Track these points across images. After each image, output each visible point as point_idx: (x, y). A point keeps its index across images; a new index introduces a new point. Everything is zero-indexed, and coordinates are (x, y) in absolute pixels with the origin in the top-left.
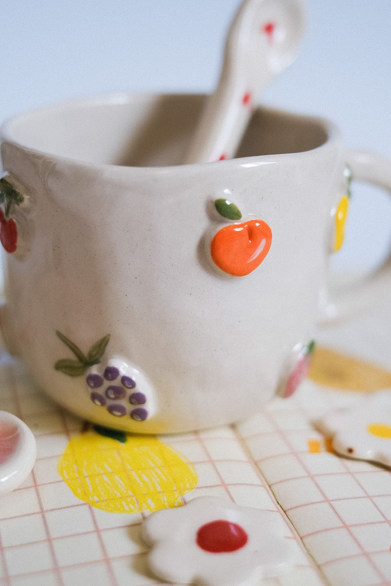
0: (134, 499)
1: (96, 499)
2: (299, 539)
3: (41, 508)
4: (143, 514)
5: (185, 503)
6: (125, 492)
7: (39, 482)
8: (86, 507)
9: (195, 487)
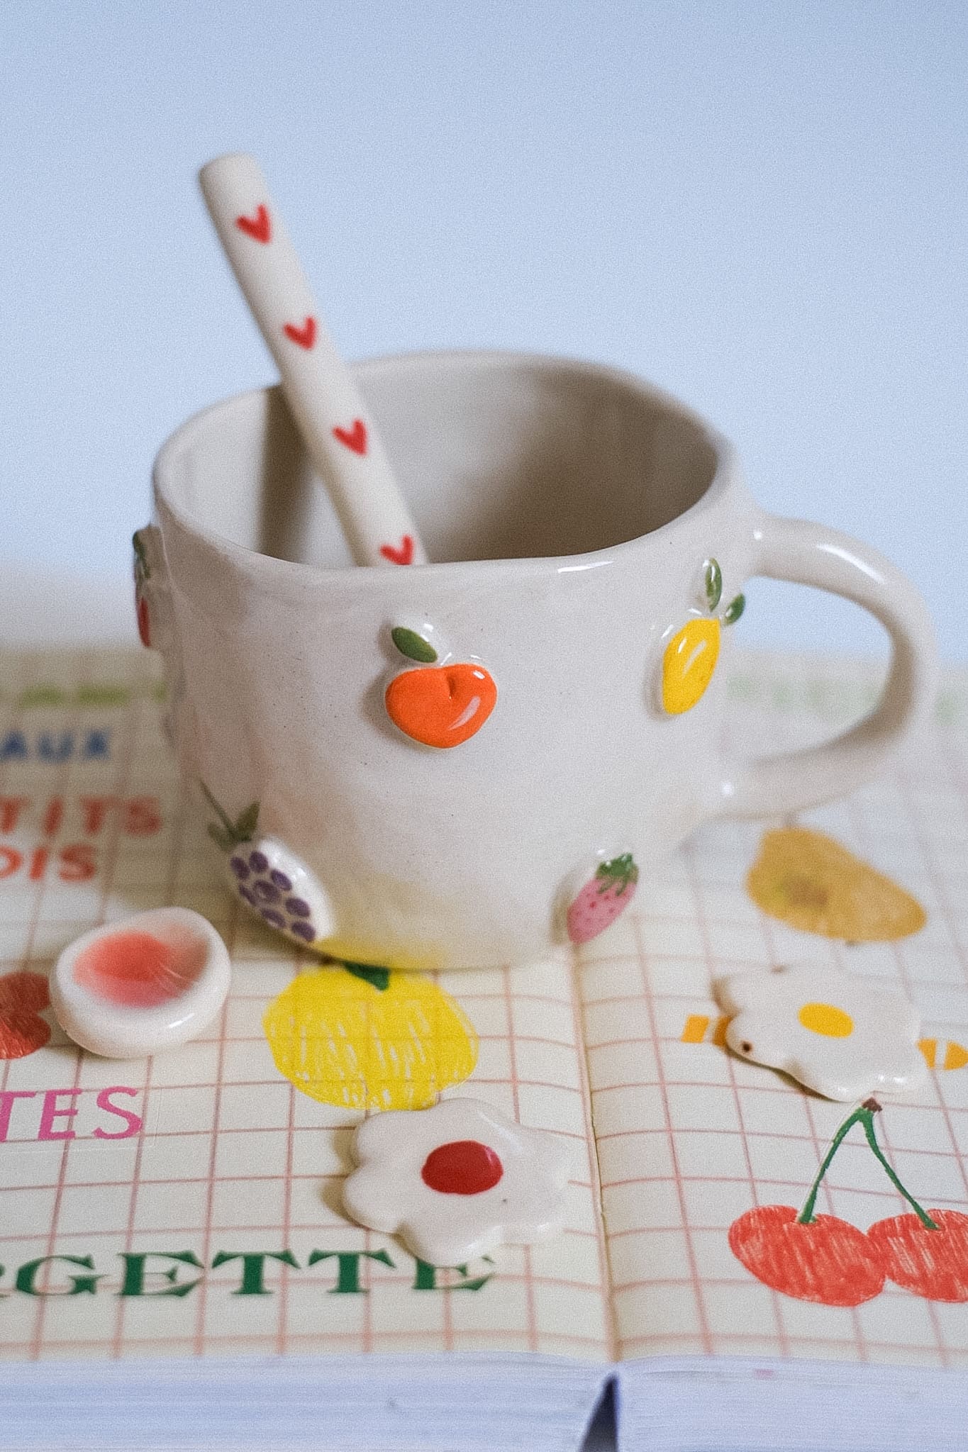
0: (363, 1086)
1: (307, 1077)
2: (598, 1188)
3: (219, 1079)
4: (366, 1111)
5: (440, 1101)
6: (354, 1073)
7: (229, 1035)
8: (285, 1089)
9: (464, 1079)
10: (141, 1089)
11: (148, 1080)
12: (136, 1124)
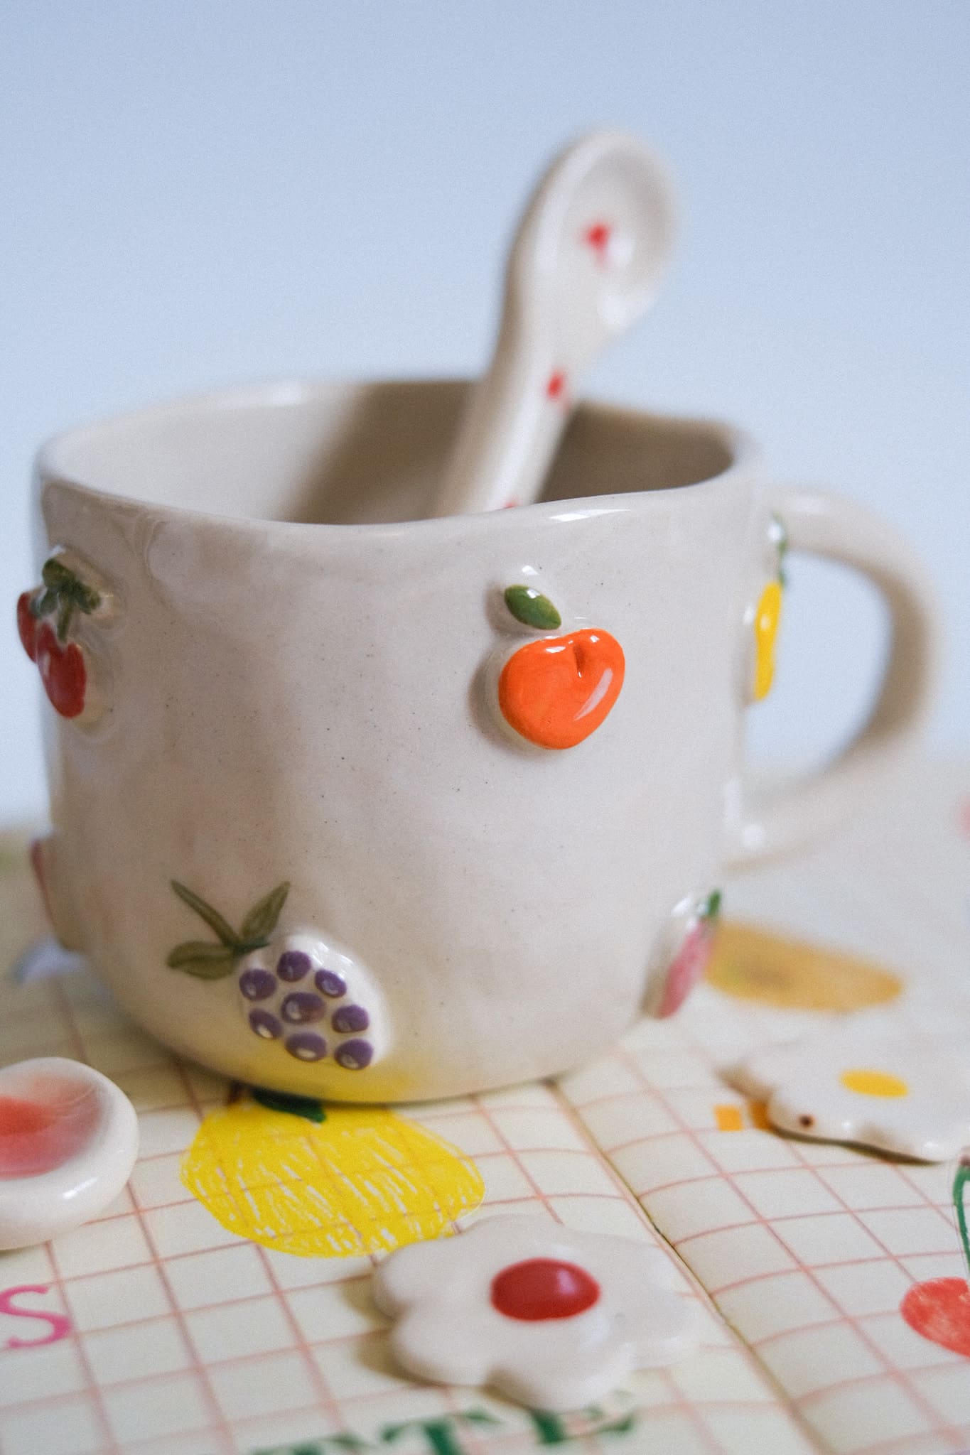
0: (351, 1228)
1: (272, 1233)
2: (707, 1298)
3: (154, 1253)
4: (372, 1257)
5: (459, 1232)
6: (331, 1216)
7: (144, 1204)
8: (249, 1251)
9: (479, 1203)
10: (51, 1283)
11: (56, 1272)
12: (62, 1327)
